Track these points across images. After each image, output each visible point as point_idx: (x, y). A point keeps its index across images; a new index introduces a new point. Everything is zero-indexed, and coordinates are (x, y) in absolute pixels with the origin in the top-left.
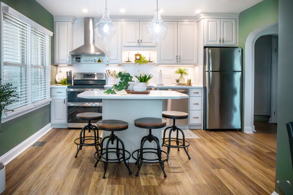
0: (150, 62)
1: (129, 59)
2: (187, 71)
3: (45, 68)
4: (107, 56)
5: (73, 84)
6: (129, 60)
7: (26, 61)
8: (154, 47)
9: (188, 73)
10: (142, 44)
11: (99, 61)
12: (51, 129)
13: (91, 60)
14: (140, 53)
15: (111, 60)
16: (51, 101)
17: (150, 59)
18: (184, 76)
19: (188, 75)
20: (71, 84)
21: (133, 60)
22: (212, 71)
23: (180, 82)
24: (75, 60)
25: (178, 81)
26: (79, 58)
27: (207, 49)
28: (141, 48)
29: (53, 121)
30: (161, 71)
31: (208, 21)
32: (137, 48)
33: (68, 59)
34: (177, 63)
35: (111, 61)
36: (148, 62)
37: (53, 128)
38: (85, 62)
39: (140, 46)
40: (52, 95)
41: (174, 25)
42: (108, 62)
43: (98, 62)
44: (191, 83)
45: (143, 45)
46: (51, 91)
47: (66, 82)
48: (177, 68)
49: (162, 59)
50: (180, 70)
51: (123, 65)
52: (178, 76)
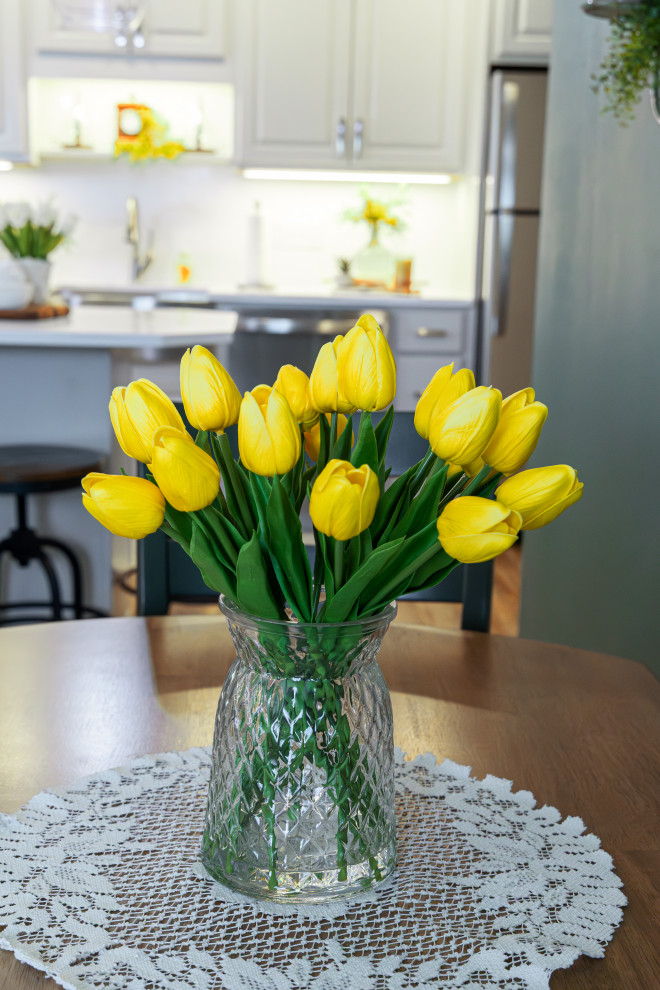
0: (199, 150)
1: (77, 129)
6: (78, 138)
8: (216, 60)
9: (409, 222)
10: (147, 43)
17: (198, 133)
18: (385, 237)
21: (103, 142)
22: (513, 212)
25: (345, 268)
27: (499, 75)
28: (143, 67)
30: (257, 205)
32: (120, 66)
34: (345, 162)
36: (187, 151)
39: (130, 55)
44: (413, 278)
45: (153, 51)
49: (261, 134)
50: (369, 205)
51: (49, 165)
52: (353, 239)
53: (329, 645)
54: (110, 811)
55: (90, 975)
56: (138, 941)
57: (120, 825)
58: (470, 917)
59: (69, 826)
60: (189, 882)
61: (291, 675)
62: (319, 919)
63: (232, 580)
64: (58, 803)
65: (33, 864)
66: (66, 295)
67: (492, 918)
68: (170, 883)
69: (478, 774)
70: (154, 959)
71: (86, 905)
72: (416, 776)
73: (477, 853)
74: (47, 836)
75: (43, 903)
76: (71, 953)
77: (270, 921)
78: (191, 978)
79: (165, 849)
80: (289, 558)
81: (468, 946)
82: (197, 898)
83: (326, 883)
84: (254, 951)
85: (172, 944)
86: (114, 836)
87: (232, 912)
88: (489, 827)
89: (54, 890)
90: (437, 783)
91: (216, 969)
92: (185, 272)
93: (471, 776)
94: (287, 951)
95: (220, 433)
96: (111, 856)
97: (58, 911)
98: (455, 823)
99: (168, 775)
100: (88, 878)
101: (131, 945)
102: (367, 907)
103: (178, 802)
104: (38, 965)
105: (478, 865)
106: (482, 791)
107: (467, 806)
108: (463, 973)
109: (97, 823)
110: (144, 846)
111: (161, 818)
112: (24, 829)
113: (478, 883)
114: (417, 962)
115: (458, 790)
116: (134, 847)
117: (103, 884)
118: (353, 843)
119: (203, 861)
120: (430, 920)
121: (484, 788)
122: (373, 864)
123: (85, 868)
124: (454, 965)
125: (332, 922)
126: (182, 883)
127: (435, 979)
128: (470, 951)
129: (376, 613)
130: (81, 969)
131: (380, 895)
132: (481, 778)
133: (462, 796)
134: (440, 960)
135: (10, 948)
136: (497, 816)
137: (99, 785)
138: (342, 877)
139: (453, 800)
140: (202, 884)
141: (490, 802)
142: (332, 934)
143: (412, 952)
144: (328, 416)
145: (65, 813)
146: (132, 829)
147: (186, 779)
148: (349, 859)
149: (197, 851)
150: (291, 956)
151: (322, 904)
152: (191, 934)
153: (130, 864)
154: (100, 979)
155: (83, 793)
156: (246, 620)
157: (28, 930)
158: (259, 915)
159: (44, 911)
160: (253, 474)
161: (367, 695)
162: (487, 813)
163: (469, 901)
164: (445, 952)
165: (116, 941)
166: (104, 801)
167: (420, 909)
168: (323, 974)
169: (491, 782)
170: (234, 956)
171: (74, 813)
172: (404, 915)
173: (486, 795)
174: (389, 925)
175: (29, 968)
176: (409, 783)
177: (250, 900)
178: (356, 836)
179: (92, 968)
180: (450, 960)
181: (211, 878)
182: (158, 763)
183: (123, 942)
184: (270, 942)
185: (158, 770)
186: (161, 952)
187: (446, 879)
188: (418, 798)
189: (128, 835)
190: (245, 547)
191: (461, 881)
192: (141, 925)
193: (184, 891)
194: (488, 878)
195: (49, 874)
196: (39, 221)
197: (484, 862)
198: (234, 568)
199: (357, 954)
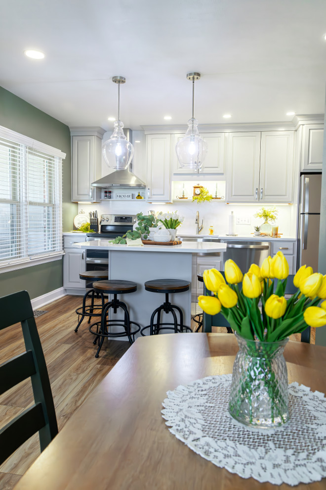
0: (216, 198)
1: (183, 193)
2: (276, 213)
3: (54, 206)
4: (149, 189)
5: (99, 231)
6: (183, 196)
7: (18, 197)
8: (222, 174)
9: (277, 217)
10: (202, 171)
11: (139, 197)
12: (63, 295)
13: (126, 195)
14: (201, 184)
15: (154, 195)
16: (63, 256)
17: (216, 193)
18: (270, 221)
19: (275, 220)
20: (97, 230)
21: (190, 195)
22: (309, 214)
23: (261, 231)
24: (103, 194)
25: (258, 229)
26: (110, 192)
27: (303, 176)
28: (201, 177)
29: (67, 284)
30: (232, 212)
31: (310, 129)
32: (195, 177)
33: (91, 194)
34: (257, 201)
35: (155, 198)
36: (213, 198)
37: (67, 295)
38: (118, 198)
39: (198, 174)
40: (65, 246)
41: (255, 137)
42: (150, 199)
43: (136, 198)
44: (279, 233)
45: (204, 172)
46: (63, 240)
47: (89, 227)
48: (259, 208)
49: (233, 194)
50: (264, 212)
51: (175, 203)
52: (260, 222)
53: (268, 349)
54: (201, 393)
55: (198, 445)
56: (211, 436)
57: (203, 397)
58: (315, 439)
59: (189, 396)
60: (225, 418)
61: (257, 357)
62: (266, 434)
63: (240, 328)
64: (185, 389)
65: (179, 407)
66: (179, 237)
67: (322, 440)
68: (220, 418)
69: (313, 390)
70: (216, 442)
71: (195, 422)
72: (293, 389)
73: (315, 417)
74: (183, 399)
75: (183, 420)
76: (192, 437)
77: (251, 433)
78: (228, 449)
79: (217, 406)
80: (257, 322)
81: (315, 449)
82: (228, 423)
83: (267, 423)
84: (246, 443)
85: (221, 437)
86: (202, 401)
87: (239, 429)
88: (318, 409)
89: (186, 416)
90: (299, 392)
91: (235, 447)
92: (212, 231)
93: (311, 390)
94: (257, 444)
95: (236, 285)
96: (201, 407)
97: (188, 424)
98: (307, 406)
99: (216, 383)
100: (195, 413)
101: (209, 436)
102: (281, 432)
103: (220, 391)
104: (183, 440)
105: (315, 421)
106: (314, 396)
107: (310, 401)
108: (314, 458)
109: (197, 396)
110: (211, 405)
111: (215, 396)
112: (176, 396)
113: (316, 427)
114: (299, 453)
115: (306, 395)
116: (208, 405)
117: (199, 416)
118: (276, 411)
119: (229, 411)
120: (302, 438)
121: (315, 395)
122: (282, 418)
123: (194, 410)
124: (311, 455)
125: (270, 435)
126: (223, 418)
127: (305, 459)
128: (316, 451)
129: (283, 340)
130: (195, 443)
131: (285, 428)
132: (314, 391)
133: (308, 397)
134: (306, 453)
135: (174, 434)
136: (320, 405)
137: (197, 384)
138: (273, 421)
139: (305, 398)
140: (229, 419)
141: (317, 400)
142: (270, 440)
143: (297, 449)
144: (266, 279)
145: (187, 392)
146: (207, 399)
147: (222, 384)
148: (275, 415)
149: (227, 408)
150: (258, 446)
151: (267, 429)
152: (226, 435)
153: (207, 410)
154: (201, 447)
155: (192, 386)
156: (243, 339)
157: (179, 428)
158: (247, 431)
159: (183, 423)
160: (246, 297)
161: (280, 365)
162: (317, 404)
163: (314, 433)
164: (308, 450)
165: (205, 435)
166: (198, 389)
167: (298, 434)
168: (269, 453)
169: (317, 393)
170: (241, 444)
171: (190, 392)
172: (293, 436)
173: (316, 397)
174: (289, 439)
175: (180, 441)
176: (290, 391)
177: (244, 426)
178: (277, 409)
179: (198, 443)
180: (310, 453)
181: (232, 417)
182: (213, 379)
183: (207, 435)
184: (251, 440)
185: (213, 381)
186: (218, 440)
187: (305, 425)
188: (294, 397)
189: (206, 401)
190: (244, 319)
191: (310, 426)
192: (212, 430)
193: (224, 421)
194: (319, 426)
195: (184, 410)
196: (174, 218)
197: (317, 420)
198: (241, 324)
199: (279, 447)
